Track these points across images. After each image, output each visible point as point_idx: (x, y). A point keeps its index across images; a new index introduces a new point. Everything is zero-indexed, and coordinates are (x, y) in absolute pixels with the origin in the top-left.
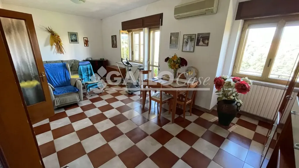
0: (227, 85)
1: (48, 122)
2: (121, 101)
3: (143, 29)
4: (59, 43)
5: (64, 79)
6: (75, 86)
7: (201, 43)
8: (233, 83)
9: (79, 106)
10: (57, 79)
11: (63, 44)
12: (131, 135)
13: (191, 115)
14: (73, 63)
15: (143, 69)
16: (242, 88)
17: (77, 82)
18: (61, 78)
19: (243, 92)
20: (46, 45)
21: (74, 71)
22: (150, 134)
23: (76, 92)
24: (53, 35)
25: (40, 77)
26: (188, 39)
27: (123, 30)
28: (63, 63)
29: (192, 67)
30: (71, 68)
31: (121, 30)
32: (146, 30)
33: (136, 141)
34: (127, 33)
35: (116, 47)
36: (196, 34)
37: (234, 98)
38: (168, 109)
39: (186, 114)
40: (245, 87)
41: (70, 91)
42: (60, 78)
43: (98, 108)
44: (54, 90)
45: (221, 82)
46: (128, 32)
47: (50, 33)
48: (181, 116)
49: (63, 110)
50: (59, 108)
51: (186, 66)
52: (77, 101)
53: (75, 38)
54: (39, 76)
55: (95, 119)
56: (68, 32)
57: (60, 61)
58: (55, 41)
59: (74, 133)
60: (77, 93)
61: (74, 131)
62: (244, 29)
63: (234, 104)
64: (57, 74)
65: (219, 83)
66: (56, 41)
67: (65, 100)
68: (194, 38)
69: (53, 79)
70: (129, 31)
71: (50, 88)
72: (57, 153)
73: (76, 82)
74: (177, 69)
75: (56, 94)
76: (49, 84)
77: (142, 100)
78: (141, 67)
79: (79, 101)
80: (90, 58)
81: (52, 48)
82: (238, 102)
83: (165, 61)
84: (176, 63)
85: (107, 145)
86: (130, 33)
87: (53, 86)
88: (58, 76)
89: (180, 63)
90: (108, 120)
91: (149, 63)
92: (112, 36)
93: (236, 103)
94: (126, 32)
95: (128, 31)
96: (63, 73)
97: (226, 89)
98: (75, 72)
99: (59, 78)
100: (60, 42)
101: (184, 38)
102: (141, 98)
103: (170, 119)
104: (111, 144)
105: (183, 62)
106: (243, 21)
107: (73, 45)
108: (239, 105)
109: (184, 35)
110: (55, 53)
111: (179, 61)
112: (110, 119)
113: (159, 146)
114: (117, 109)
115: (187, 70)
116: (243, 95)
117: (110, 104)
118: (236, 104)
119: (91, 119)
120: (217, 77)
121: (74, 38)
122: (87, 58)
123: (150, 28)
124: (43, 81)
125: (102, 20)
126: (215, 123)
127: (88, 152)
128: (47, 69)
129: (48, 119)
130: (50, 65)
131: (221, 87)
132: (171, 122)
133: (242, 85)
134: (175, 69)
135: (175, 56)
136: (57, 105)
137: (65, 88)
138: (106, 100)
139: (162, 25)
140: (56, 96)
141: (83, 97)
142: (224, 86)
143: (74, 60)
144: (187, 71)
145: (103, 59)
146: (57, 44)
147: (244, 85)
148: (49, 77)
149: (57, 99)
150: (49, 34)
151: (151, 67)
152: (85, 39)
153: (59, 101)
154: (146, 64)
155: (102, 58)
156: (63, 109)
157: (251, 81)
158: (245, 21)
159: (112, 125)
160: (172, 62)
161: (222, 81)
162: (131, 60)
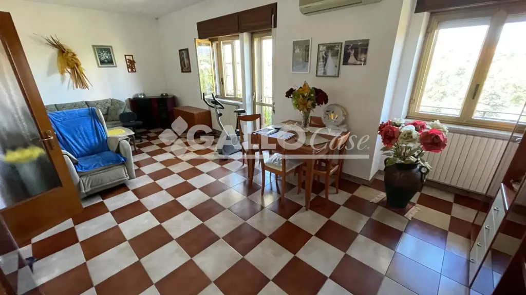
0: (404, 138)
1: (72, 225)
2: (207, 173)
3: (240, 35)
4: (77, 68)
5: (94, 140)
6: (118, 151)
7: (352, 59)
8: (415, 134)
9: (130, 188)
10: (80, 141)
11: (84, 70)
12: (233, 238)
13: (337, 193)
14: (109, 105)
15: (244, 112)
16: (433, 142)
17: (120, 146)
18: (88, 139)
19: (435, 149)
20: (50, 73)
21: (113, 120)
22: (267, 234)
23: (121, 163)
24: (63, 52)
25: (43, 142)
26: (328, 52)
27: (200, 38)
28: (89, 109)
29: (337, 105)
30: (106, 115)
31: (198, 37)
32: (245, 36)
33: (244, 251)
34: (209, 45)
35: (190, 71)
36: (342, 43)
37: (416, 159)
38: (297, 185)
39: (330, 191)
40: (437, 139)
41: (108, 162)
42: (86, 138)
43: (166, 190)
44: (76, 164)
45: (393, 132)
46: (210, 43)
47: (57, 49)
48: (320, 195)
49: (98, 199)
50: (90, 196)
51: (325, 103)
52: (124, 180)
53: (107, 57)
54: (42, 138)
55: (164, 213)
56: (94, 46)
57: (82, 102)
58: (68, 65)
59: (125, 244)
60: (123, 165)
61: (124, 240)
62: (429, 30)
63: (415, 170)
64: (80, 131)
65: (389, 133)
66: (70, 64)
67: (100, 182)
68: (338, 50)
69: (73, 141)
70: (212, 41)
71: (68, 160)
72: (96, 287)
73: (119, 144)
74: (309, 110)
75: (82, 169)
76: (64, 151)
77: (247, 169)
78: (239, 108)
79: (129, 179)
80: (141, 94)
81: (63, 80)
82: (422, 167)
83: (286, 96)
84: (308, 100)
85: (190, 263)
86: (215, 44)
87: (73, 154)
88: (82, 135)
89: (314, 98)
90: (188, 213)
91: (255, 99)
92: (180, 51)
93: (418, 167)
94: (206, 41)
95: (210, 40)
96: (90, 129)
97: (404, 145)
98: (115, 122)
99: (84, 138)
100: (78, 66)
101: (319, 51)
102: (243, 165)
103: (302, 203)
104: (199, 260)
105: (320, 97)
106: (429, 14)
107: (105, 70)
108: (423, 171)
109: (319, 45)
110: (71, 88)
111: (312, 95)
112: (190, 210)
113: (287, 256)
114: (203, 189)
115: (327, 111)
116: (432, 153)
117: (188, 181)
118: (420, 170)
119: (155, 212)
120: (383, 122)
121: (105, 56)
122: (135, 95)
123: (252, 34)
124: (52, 148)
125: (157, 19)
126: (381, 203)
127: (156, 281)
128: (58, 121)
129: (71, 220)
130: (64, 113)
131: (393, 141)
132: (304, 208)
133: (433, 137)
134: (305, 110)
135: (305, 85)
136: (87, 191)
137: (97, 157)
138: (179, 174)
139: (275, 26)
140: (81, 174)
141: (136, 170)
142: (399, 139)
143: (111, 100)
144: (327, 113)
145: (167, 95)
146: (73, 69)
147: (437, 137)
148: (64, 138)
149: (84, 179)
150: (55, 51)
151: (257, 106)
152: (127, 57)
153: (88, 184)
154: (248, 101)
155: (164, 92)
156: (100, 197)
157: (445, 127)
158: (432, 14)
159: (195, 222)
160: (299, 97)
161: (395, 130)
162: (219, 94)
